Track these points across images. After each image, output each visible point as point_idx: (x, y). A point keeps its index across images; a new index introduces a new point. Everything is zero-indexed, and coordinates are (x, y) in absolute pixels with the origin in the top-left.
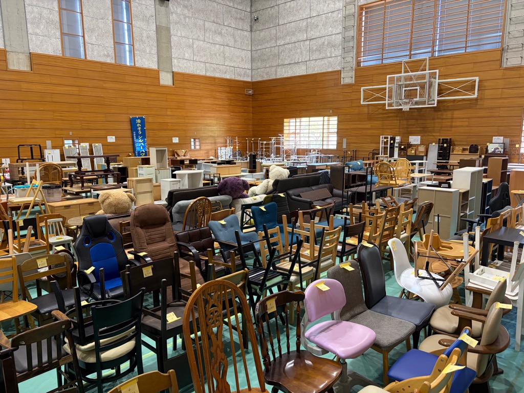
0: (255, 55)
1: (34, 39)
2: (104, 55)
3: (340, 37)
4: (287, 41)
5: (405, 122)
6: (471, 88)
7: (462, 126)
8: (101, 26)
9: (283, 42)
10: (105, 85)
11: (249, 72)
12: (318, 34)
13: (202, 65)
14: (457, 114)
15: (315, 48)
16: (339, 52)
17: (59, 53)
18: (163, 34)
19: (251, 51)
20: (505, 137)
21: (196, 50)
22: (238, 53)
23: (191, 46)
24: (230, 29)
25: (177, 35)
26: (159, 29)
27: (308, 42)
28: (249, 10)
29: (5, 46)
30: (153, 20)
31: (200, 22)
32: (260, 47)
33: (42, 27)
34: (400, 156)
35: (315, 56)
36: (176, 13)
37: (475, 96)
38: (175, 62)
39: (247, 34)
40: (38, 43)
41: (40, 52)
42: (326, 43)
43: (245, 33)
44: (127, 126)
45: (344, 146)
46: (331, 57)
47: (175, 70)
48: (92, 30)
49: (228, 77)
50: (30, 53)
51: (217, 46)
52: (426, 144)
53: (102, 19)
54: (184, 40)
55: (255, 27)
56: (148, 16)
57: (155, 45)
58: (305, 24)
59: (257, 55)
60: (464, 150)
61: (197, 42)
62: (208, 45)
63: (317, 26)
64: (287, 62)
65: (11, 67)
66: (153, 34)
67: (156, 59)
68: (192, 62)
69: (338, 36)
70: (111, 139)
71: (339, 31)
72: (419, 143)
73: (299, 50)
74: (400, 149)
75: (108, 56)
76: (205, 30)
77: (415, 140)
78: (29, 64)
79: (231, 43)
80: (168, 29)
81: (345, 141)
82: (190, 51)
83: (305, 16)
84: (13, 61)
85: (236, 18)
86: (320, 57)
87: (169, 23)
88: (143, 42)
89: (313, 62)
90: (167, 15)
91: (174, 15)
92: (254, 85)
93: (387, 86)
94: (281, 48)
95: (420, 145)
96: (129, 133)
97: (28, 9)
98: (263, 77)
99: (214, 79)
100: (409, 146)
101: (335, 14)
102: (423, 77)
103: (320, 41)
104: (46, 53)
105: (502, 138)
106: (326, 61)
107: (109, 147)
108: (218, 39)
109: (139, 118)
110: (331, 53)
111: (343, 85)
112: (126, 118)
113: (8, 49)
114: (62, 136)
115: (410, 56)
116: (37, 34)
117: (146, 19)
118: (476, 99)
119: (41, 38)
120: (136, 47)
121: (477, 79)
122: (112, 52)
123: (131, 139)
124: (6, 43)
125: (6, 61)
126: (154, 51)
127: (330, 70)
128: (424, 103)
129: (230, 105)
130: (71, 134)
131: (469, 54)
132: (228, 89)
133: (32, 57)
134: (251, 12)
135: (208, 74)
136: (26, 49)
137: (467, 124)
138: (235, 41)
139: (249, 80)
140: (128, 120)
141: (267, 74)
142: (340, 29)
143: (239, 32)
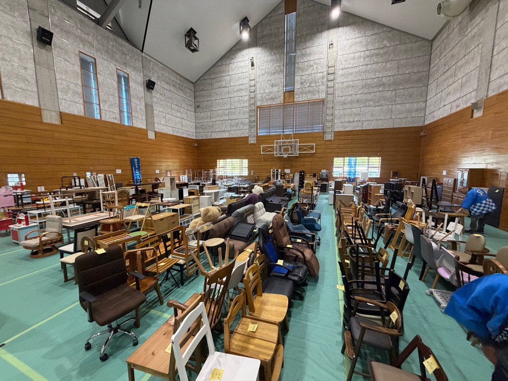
0: (198, 125)
1: (63, 102)
2: (113, 118)
3: (247, 120)
4: (218, 119)
5: (282, 163)
6: (312, 148)
7: (308, 165)
8: (111, 99)
9: (215, 120)
10: (114, 137)
11: (195, 134)
12: (235, 117)
13: (171, 128)
14: (306, 159)
15: (234, 124)
16: (247, 127)
17: (82, 114)
18: (149, 108)
19: (195, 123)
20: (327, 170)
21: (167, 120)
22: (189, 123)
23: (165, 117)
24: (185, 110)
25: (157, 110)
26: (146, 105)
27: (230, 121)
28: (193, 101)
29: (40, 105)
30: (143, 100)
31: (170, 104)
32: (201, 121)
33: (69, 95)
34: (281, 178)
35: (234, 128)
36: (156, 97)
37: (314, 152)
38: (156, 125)
39: (193, 113)
40: (67, 105)
41: (67, 112)
42: (240, 122)
43: (192, 113)
44: (129, 163)
45: (252, 174)
46: (243, 129)
47: (156, 130)
48: (105, 102)
49: (184, 136)
50: (61, 112)
51: (179, 118)
52: (293, 172)
53: (112, 95)
54: (161, 113)
55: (197, 110)
56: (140, 97)
57: (145, 114)
58: (227, 112)
59: (199, 125)
60: (310, 175)
61: (168, 116)
62: (174, 118)
63: (235, 113)
64: (217, 130)
65: (45, 121)
66: (143, 108)
67: (145, 123)
68: (165, 126)
69: (246, 119)
70: (119, 171)
71: (246, 117)
72: (289, 172)
73: (224, 125)
74: (281, 175)
75: (116, 119)
76: (172, 109)
77: (287, 171)
78: (59, 120)
79: (185, 118)
80: (152, 106)
81: (252, 171)
82: (164, 120)
83: (227, 108)
84: (47, 117)
85: (187, 104)
86: (237, 129)
87: (152, 102)
88: (138, 112)
89: (233, 131)
90: (152, 97)
91: (155, 98)
92: (197, 141)
93: (275, 145)
94: (214, 123)
95: (290, 173)
96: (129, 168)
97: (58, 82)
98: (203, 137)
99: (177, 137)
100: (285, 174)
101: (244, 109)
102: (291, 142)
103: (237, 121)
104: (73, 113)
105: (325, 170)
106: (240, 131)
107: (118, 177)
108: (179, 115)
109: (136, 158)
110: (243, 127)
111: (250, 144)
112: (127, 158)
113: (42, 107)
114: (84, 170)
115: (283, 132)
116: (65, 100)
117: (138, 98)
118: (314, 153)
119: (69, 102)
120: (133, 115)
121: (314, 144)
122: (118, 116)
123: (131, 171)
124: (41, 103)
125: (41, 116)
126: (144, 118)
127: (243, 136)
128: (293, 154)
129: (185, 152)
130: (91, 168)
131: (310, 133)
132: (184, 143)
133: (62, 115)
134: (194, 102)
135: (174, 134)
136: (57, 109)
137: (310, 164)
138: (187, 117)
139: (195, 138)
140: (129, 159)
141: (206, 136)
142: (247, 116)
143: (189, 112)
